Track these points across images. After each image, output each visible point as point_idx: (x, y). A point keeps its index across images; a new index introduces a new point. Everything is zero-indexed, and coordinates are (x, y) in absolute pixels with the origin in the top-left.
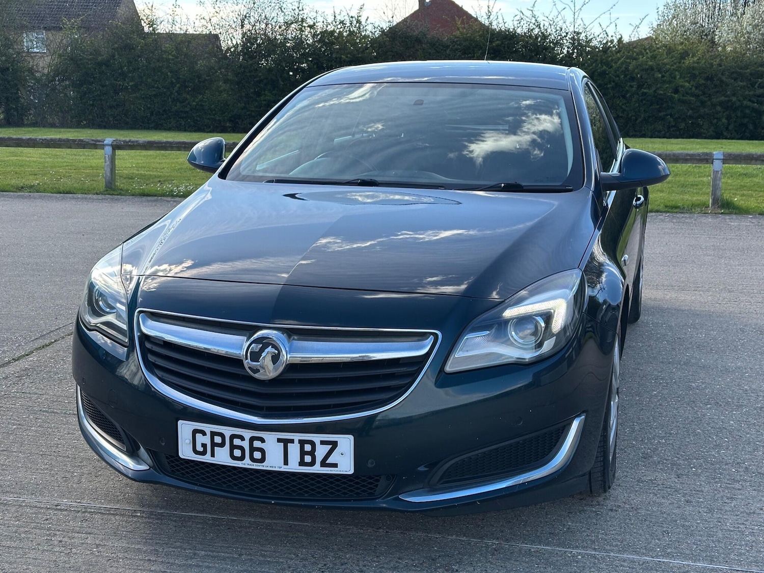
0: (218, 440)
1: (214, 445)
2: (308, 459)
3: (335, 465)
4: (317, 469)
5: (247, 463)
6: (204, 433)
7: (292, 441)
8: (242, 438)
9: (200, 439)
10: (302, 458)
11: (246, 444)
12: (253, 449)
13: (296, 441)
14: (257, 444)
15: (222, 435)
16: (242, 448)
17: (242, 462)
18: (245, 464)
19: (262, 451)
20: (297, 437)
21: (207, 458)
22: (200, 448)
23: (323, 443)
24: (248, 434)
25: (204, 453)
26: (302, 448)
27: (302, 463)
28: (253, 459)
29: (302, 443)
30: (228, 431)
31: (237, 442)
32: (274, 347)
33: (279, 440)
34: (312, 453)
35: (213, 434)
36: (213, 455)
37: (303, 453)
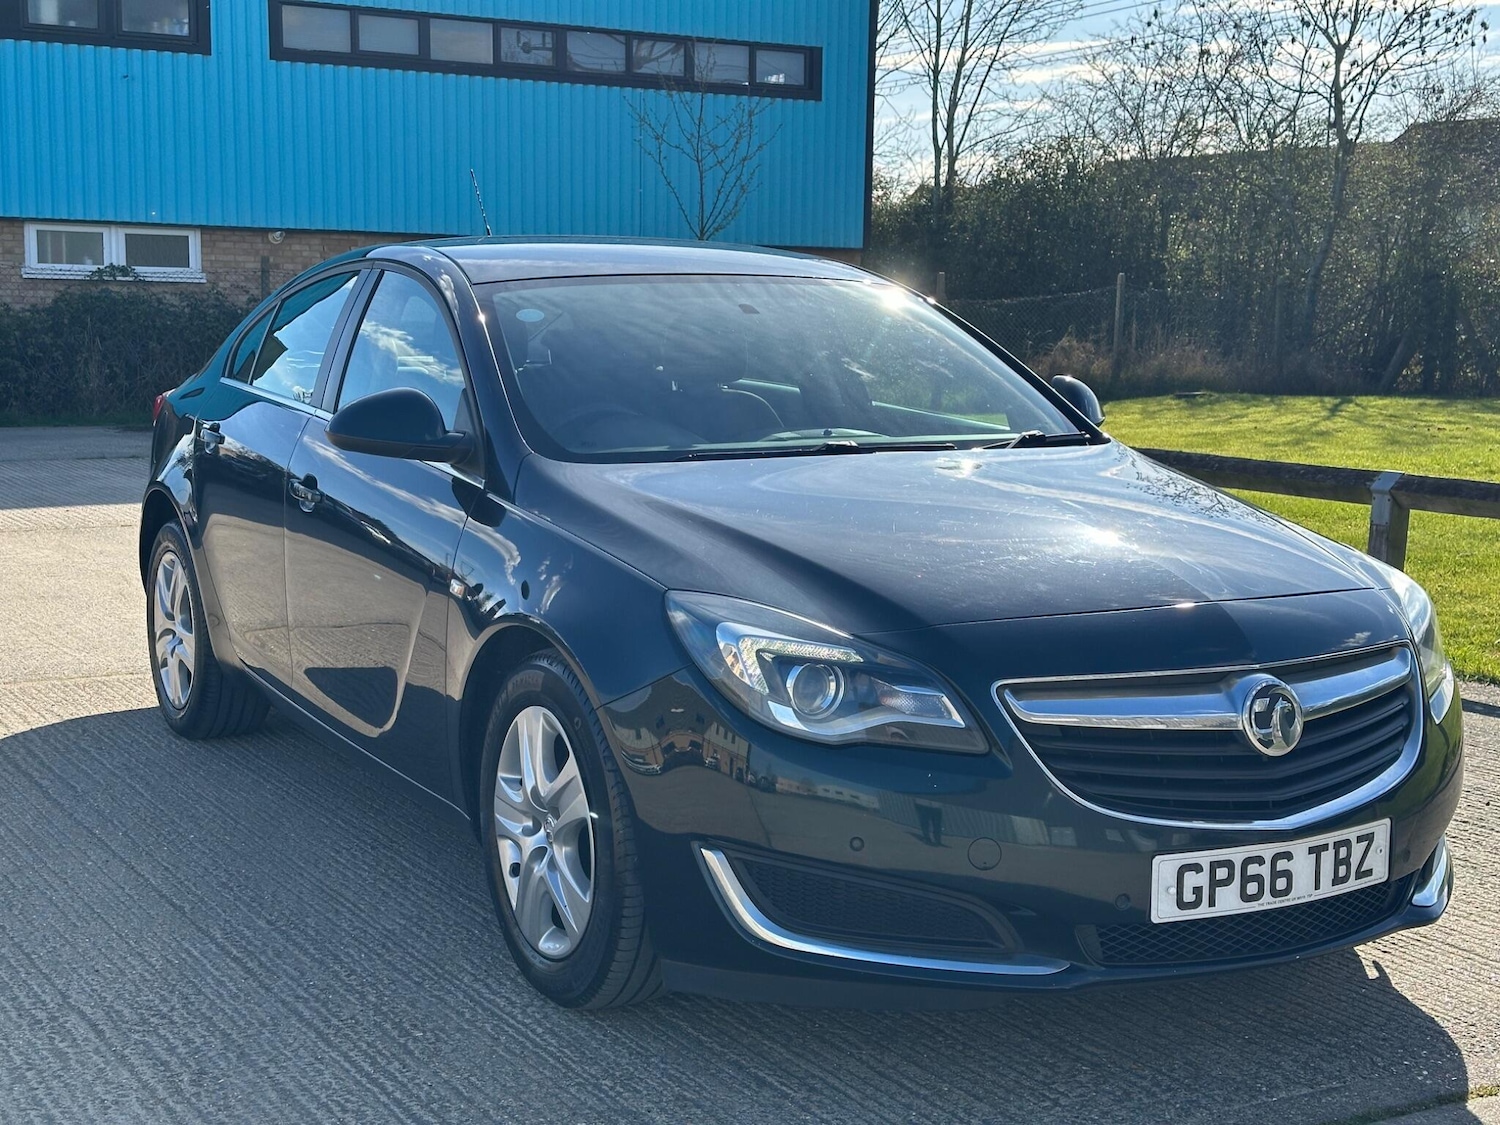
0: (1222, 873)
1: (1215, 883)
2: (1342, 870)
3: (1369, 872)
4: (1353, 885)
5: (1267, 902)
6: (1197, 868)
7: (1325, 847)
8: (1260, 860)
9: (1191, 880)
10: (1336, 872)
11: (1265, 871)
12: (1275, 874)
13: (1331, 847)
14: (1282, 865)
15: (1229, 864)
16: (1258, 878)
17: (1259, 902)
18: (1263, 905)
19: (1287, 874)
20: (1330, 838)
21: (1203, 912)
22: (1189, 897)
23: (1360, 839)
24: (1267, 851)
25: (1196, 904)
26: (1337, 854)
27: (1337, 880)
28: (1275, 893)
29: (1337, 845)
30: (1237, 855)
31: (1253, 869)
32: (1285, 699)
33: (1311, 850)
34: (1347, 861)
35: (1214, 866)
36: (1212, 903)
37: (1338, 862)
